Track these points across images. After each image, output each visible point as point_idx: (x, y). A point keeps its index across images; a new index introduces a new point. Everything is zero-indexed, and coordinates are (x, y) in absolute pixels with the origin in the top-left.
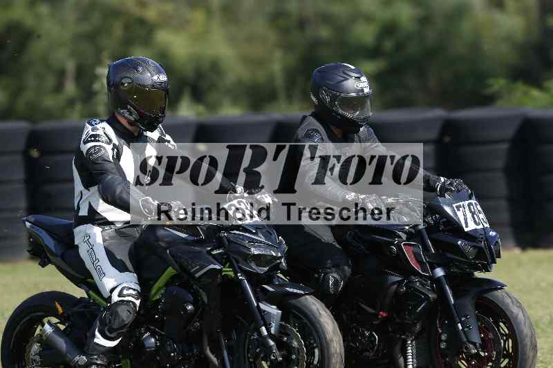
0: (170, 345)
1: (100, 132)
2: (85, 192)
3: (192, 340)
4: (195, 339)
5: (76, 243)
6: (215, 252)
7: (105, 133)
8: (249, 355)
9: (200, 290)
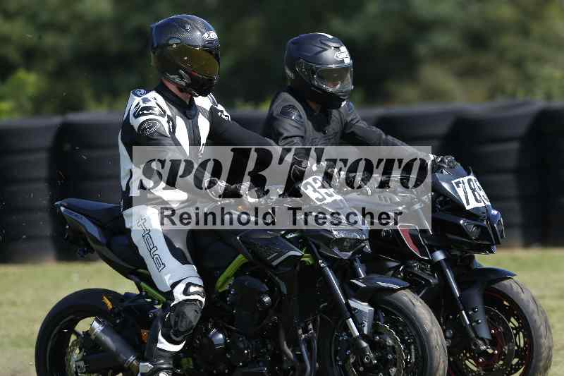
1: (152, 103)
5: (127, 227)
6: (289, 236)
7: (157, 104)
8: (338, 358)
9: (277, 278)
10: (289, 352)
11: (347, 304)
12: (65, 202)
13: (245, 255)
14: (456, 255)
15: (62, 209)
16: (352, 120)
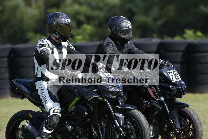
0: (78, 128)
1: (45, 43)
2: (39, 67)
3: (87, 126)
4: (88, 126)
5: (37, 89)
6: (94, 91)
7: (47, 43)
8: (112, 134)
9: (90, 106)
10: (95, 132)
11: (115, 115)
12: (15, 80)
13: (78, 98)
14: (168, 98)
15: (14, 82)
16: (132, 48)
